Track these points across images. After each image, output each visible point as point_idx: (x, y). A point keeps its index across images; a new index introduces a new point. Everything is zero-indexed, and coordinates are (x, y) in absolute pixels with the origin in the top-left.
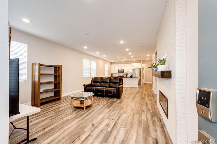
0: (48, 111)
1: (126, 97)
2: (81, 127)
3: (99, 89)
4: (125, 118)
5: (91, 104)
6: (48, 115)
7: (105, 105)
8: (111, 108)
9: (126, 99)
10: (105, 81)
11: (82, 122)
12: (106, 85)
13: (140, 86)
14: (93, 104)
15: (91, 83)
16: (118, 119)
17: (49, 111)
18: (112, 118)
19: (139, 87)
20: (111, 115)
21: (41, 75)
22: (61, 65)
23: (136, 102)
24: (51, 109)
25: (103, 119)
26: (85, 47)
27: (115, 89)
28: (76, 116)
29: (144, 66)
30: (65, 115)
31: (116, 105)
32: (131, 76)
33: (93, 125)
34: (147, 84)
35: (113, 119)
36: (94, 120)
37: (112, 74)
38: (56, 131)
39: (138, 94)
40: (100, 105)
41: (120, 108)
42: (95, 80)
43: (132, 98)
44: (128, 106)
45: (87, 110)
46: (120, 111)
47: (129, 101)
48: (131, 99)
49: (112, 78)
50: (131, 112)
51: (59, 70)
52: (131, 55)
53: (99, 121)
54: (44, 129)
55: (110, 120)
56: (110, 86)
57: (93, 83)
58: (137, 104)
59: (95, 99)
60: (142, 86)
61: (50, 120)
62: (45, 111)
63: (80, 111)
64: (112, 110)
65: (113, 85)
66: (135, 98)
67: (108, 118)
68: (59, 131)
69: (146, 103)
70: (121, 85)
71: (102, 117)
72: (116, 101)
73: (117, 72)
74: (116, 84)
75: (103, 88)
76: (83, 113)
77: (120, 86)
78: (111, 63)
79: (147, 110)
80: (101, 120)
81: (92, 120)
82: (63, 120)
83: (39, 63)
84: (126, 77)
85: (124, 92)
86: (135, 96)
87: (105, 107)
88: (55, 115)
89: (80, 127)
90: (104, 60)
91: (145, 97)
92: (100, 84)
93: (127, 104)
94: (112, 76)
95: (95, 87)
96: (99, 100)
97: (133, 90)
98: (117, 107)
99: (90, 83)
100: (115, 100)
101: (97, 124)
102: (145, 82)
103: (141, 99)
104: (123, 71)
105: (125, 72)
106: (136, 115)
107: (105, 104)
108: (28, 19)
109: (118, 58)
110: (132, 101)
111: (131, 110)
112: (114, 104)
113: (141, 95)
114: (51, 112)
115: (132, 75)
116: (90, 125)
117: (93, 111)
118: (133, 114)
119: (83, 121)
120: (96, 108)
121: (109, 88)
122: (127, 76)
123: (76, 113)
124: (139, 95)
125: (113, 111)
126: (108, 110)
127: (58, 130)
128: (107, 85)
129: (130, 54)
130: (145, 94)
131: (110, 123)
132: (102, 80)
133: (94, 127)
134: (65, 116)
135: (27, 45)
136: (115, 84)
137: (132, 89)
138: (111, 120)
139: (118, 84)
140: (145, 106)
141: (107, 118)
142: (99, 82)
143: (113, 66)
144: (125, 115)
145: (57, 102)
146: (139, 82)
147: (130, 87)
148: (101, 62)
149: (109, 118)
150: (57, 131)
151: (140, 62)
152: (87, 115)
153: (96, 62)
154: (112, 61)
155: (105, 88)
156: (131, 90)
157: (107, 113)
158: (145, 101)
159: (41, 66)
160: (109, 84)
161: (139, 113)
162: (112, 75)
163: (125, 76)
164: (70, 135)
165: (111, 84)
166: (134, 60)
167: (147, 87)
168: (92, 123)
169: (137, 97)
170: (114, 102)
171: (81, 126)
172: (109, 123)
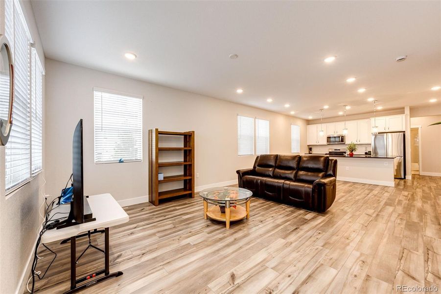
0: (164, 218)
1: (346, 213)
2: (205, 275)
3: (269, 183)
4: (330, 284)
5: (247, 218)
6: (161, 226)
7: (278, 226)
8: (292, 238)
9: (346, 217)
10: (285, 165)
11: (211, 259)
12: (287, 175)
13: (402, 182)
14: (250, 219)
15: (254, 167)
16: (305, 282)
17: (166, 217)
18: (289, 271)
19: (397, 185)
20: (288, 261)
21: (159, 150)
22: (194, 132)
23: (381, 236)
24: (171, 214)
25: (262, 268)
26: (240, 91)
27: (311, 186)
28: (204, 241)
29: (418, 122)
30: (187, 233)
31: (308, 231)
32: (368, 154)
33: (233, 277)
34: (431, 178)
35: (289, 276)
36: (239, 263)
37: (310, 147)
38: (157, 266)
39: (390, 209)
40: (265, 224)
41: (320, 244)
42: (262, 162)
43: (366, 217)
44: (348, 244)
45: (232, 231)
46: (319, 253)
47: (357, 226)
48: (362, 222)
49: (305, 159)
50: (358, 267)
51: (190, 141)
52: (367, 94)
53: (251, 269)
54: (143, 254)
55: (281, 276)
56: (298, 178)
57: (257, 168)
58: (385, 240)
59: (259, 205)
60: (409, 183)
61: (160, 238)
62: (161, 216)
63: (218, 229)
64: (293, 245)
65: (306, 175)
66: (380, 219)
67: (276, 266)
68: (161, 269)
69: (424, 243)
70: (330, 176)
71: (261, 260)
72: (313, 218)
73: (325, 143)
74: (316, 174)
75: (277, 182)
76: (221, 236)
77: (326, 181)
78: (308, 122)
79: (430, 277)
80: (257, 268)
81: (236, 262)
82: (179, 242)
83: (157, 130)
84: (351, 155)
85: (343, 197)
86: (380, 211)
87: (277, 230)
88: (171, 229)
89: (201, 274)
90: (288, 116)
91: (421, 221)
92: (274, 170)
93: (346, 235)
94: (310, 153)
95: (260, 178)
96: (267, 209)
97: (375, 192)
98: (313, 239)
99: (251, 167)
100: (310, 215)
101: (243, 278)
102: (424, 170)
103: (403, 226)
104: (342, 140)
105: (348, 141)
106: (379, 285)
107: (279, 222)
108: (132, 53)
109: (326, 107)
110: (365, 227)
111: (358, 258)
112: (306, 227)
113: (405, 213)
114: (167, 222)
115: (370, 149)
116: (226, 277)
117: (245, 236)
118: (364, 275)
119: (216, 257)
120: (254, 229)
121: (294, 182)
122: (354, 153)
123: (208, 233)
124: (394, 211)
125: (297, 249)
126: (282, 241)
127: (162, 267)
128: (291, 173)
129: (362, 90)
130: (422, 213)
131: (280, 287)
132: (278, 161)
133: (232, 285)
134: (186, 235)
135: (141, 100)
136: (312, 174)
137: (372, 190)
138: (283, 278)
139: (321, 175)
140: (422, 258)
141: (273, 265)
142: (270, 166)
143: (313, 128)
144: (333, 272)
145: (185, 202)
146: (398, 170)
147: (364, 184)
148: (281, 121)
149: (279, 267)
150: (158, 269)
151: (403, 113)
152: (228, 245)
153: (268, 122)
154: (310, 118)
155: (283, 181)
156: (367, 192)
157: (278, 250)
158: (420, 240)
159: (159, 134)
160: (294, 172)
161: (391, 280)
162: (310, 149)
163: (348, 152)
164: (177, 286)
165: (301, 173)
166: (380, 108)
167: (430, 188)
168: (231, 271)
169: (385, 218)
170: (306, 222)
171: (205, 271)
172: (277, 287)
